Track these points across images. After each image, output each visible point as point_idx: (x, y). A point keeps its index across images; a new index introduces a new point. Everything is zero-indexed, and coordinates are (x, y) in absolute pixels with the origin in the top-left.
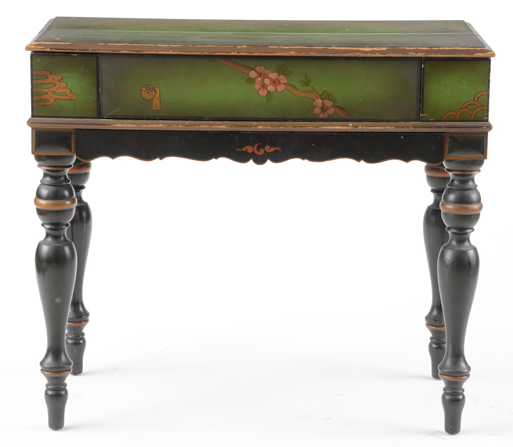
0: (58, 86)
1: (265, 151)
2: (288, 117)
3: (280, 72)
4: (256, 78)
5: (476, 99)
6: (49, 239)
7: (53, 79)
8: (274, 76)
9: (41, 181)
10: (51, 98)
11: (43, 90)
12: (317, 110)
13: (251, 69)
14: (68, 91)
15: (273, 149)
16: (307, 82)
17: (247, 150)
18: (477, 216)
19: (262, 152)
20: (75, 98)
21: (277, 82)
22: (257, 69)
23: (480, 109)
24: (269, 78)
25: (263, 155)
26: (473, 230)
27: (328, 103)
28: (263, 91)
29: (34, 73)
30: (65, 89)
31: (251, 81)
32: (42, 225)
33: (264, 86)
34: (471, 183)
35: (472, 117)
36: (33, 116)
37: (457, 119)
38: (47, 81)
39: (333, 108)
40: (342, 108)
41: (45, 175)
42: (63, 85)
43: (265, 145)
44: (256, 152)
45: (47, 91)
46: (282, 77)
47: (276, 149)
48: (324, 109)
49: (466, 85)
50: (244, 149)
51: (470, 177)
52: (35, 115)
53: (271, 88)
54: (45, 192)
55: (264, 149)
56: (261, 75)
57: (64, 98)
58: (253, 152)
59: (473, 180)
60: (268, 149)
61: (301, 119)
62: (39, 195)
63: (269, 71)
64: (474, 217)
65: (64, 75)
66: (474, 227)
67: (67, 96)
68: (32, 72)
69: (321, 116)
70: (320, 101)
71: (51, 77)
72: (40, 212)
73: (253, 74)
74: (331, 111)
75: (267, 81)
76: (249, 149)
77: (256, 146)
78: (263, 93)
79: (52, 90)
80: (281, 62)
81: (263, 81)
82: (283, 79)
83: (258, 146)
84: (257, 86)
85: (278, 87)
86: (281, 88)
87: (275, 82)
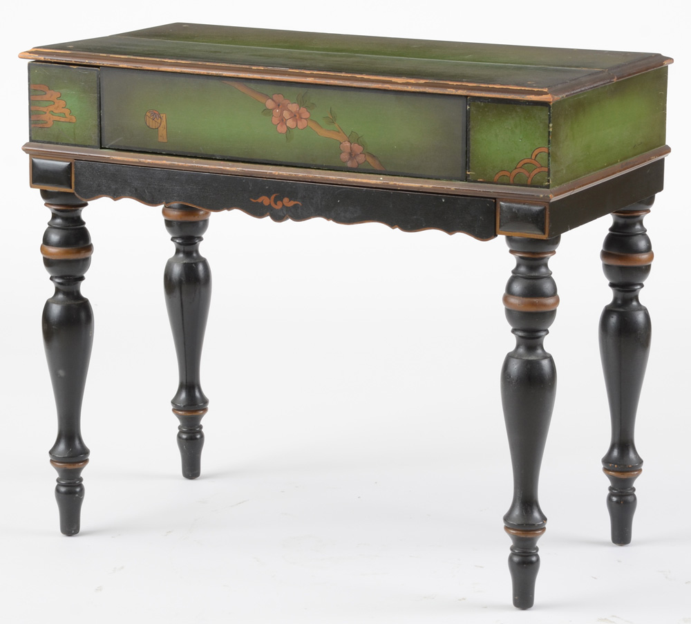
0: (56, 105)
1: (283, 205)
2: (311, 162)
3: (302, 102)
4: (273, 109)
5: (533, 157)
6: (60, 296)
7: (52, 95)
8: (294, 107)
9: (48, 224)
10: (50, 119)
11: (41, 109)
12: (344, 156)
13: (268, 97)
14: (67, 112)
15: (292, 203)
16: (332, 120)
17: (262, 203)
18: (553, 313)
19: (279, 206)
20: (74, 120)
21: (298, 116)
22: (275, 97)
23: (538, 170)
24: (289, 110)
25: (282, 209)
26: (548, 332)
27: (357, 148)
28: (282, 126)
29: (32, 88)
30: (64, 109)
31: (267, 112)
32: (51, 279)
33: (283, 121)
34: (543, 270)
35: (530, 180)
36: (31, 140)
37: (511, 182)
38: (45, 98)
39: (364, 156)
40: (374, 156)
41: (54, 217)
42: (62, 103)
43: (284, 197)
44: (273, 205)
45: (45, 110)
46: (303, 110)
47: (296, 202)
48: (352, 155)
49: (521, 137)
50: (260, 200)
51: (542, 262)
52: (33, 139)
53: (290, 123)
54: (55, 237)
55: (282, 201)
56: (279, 105)
57: (63, 119)
58: (270, 205)
59: (546, 265)
60: (287, 202)
61: (326, 166)
62: (46, 241)
63: (289, 102)
64: (549, 315)
65: (64, 91)
66: (549, 329)
67: (66, 117)
68: (29, 85)
69: (349, 164)
70: (348, 144)
71: (49, 93)
72: (48, 263)
73: (270, 104)
74: (361, 159)
75: (286, 114)
76: (265, 200)
77: (273, 197)
78: (282, 129)
79: (51, 108)
80: (302, 91)
81: (282, 114)
82: (306, 114)
83: (275, 197)
84: (275, 120)
85: (299, 123)
86: (302, 124)
87: (295, 116)
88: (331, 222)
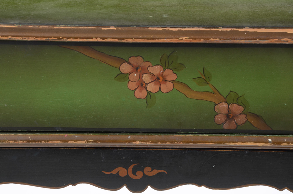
1: (144, 174)
2: (178, 127)
3: (166, 65)
4: (130, 73)
8: (156, 70)
12: (220, 119)
13: (123, 61)
15: (155, 172)
16: (205, 79)
17: (118, 173)
19: (139, 175)
21: (161, 79)
22: (132, 60)
24: (150, 73)
25: (142, 179)
27: (236, 108)
28: (141, 91)
31: (122, 77)
33: (142, 85)
39: (244, 116)
40: (257, 116)
43: (145, 167)
44: (131, 175)
46: (168, 72)
47: (160, 171)
48: (229, 116)
50: (114, 172)
53: (152, 87)
55: (143, 171)
56: (137, 69)
58: (127, 176)
60: (149, 171)
61: (196, 130)
63: (150, 64)
69: (226, 126)
70: (225, 105)
73: (125, 68)
74: (241, 119)
75: (146, 78)
76: (122, 172)
77: (131, 168)
78: (141, 94)
80: (168, 51)
81: (141, 77)
82: (170, 75)
83: (134, 168)
84: (133, 85)
85: (163, 87)
86: (166, 87)
87: (157, 80)
88: (203, 188)
